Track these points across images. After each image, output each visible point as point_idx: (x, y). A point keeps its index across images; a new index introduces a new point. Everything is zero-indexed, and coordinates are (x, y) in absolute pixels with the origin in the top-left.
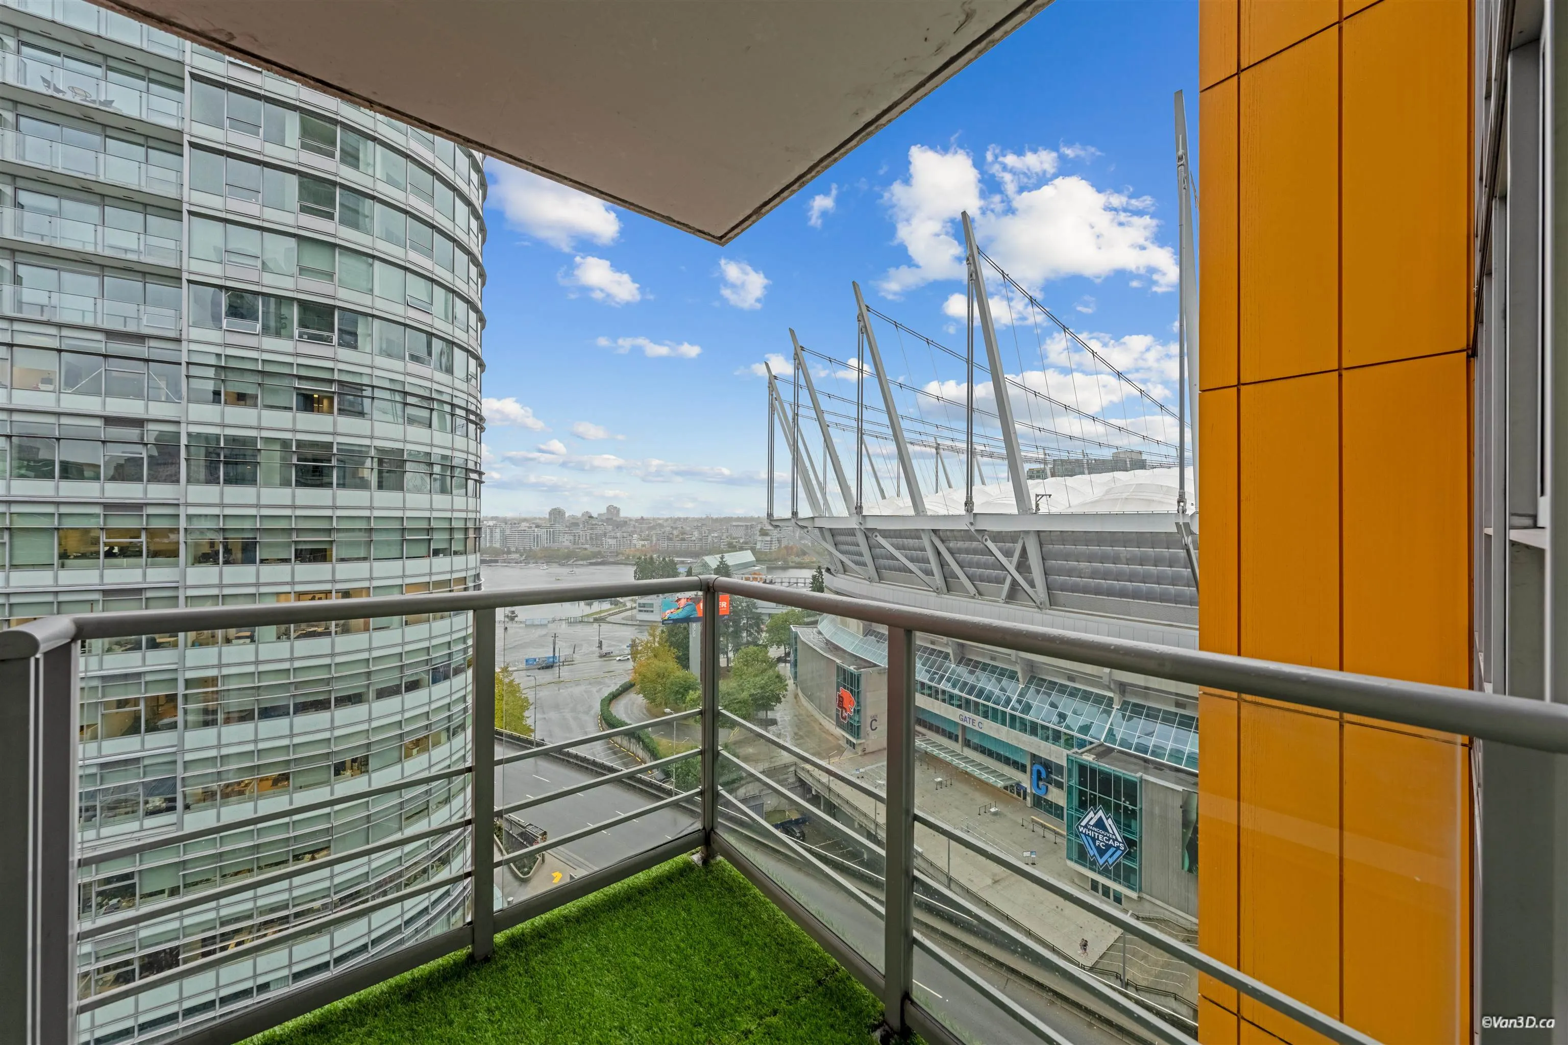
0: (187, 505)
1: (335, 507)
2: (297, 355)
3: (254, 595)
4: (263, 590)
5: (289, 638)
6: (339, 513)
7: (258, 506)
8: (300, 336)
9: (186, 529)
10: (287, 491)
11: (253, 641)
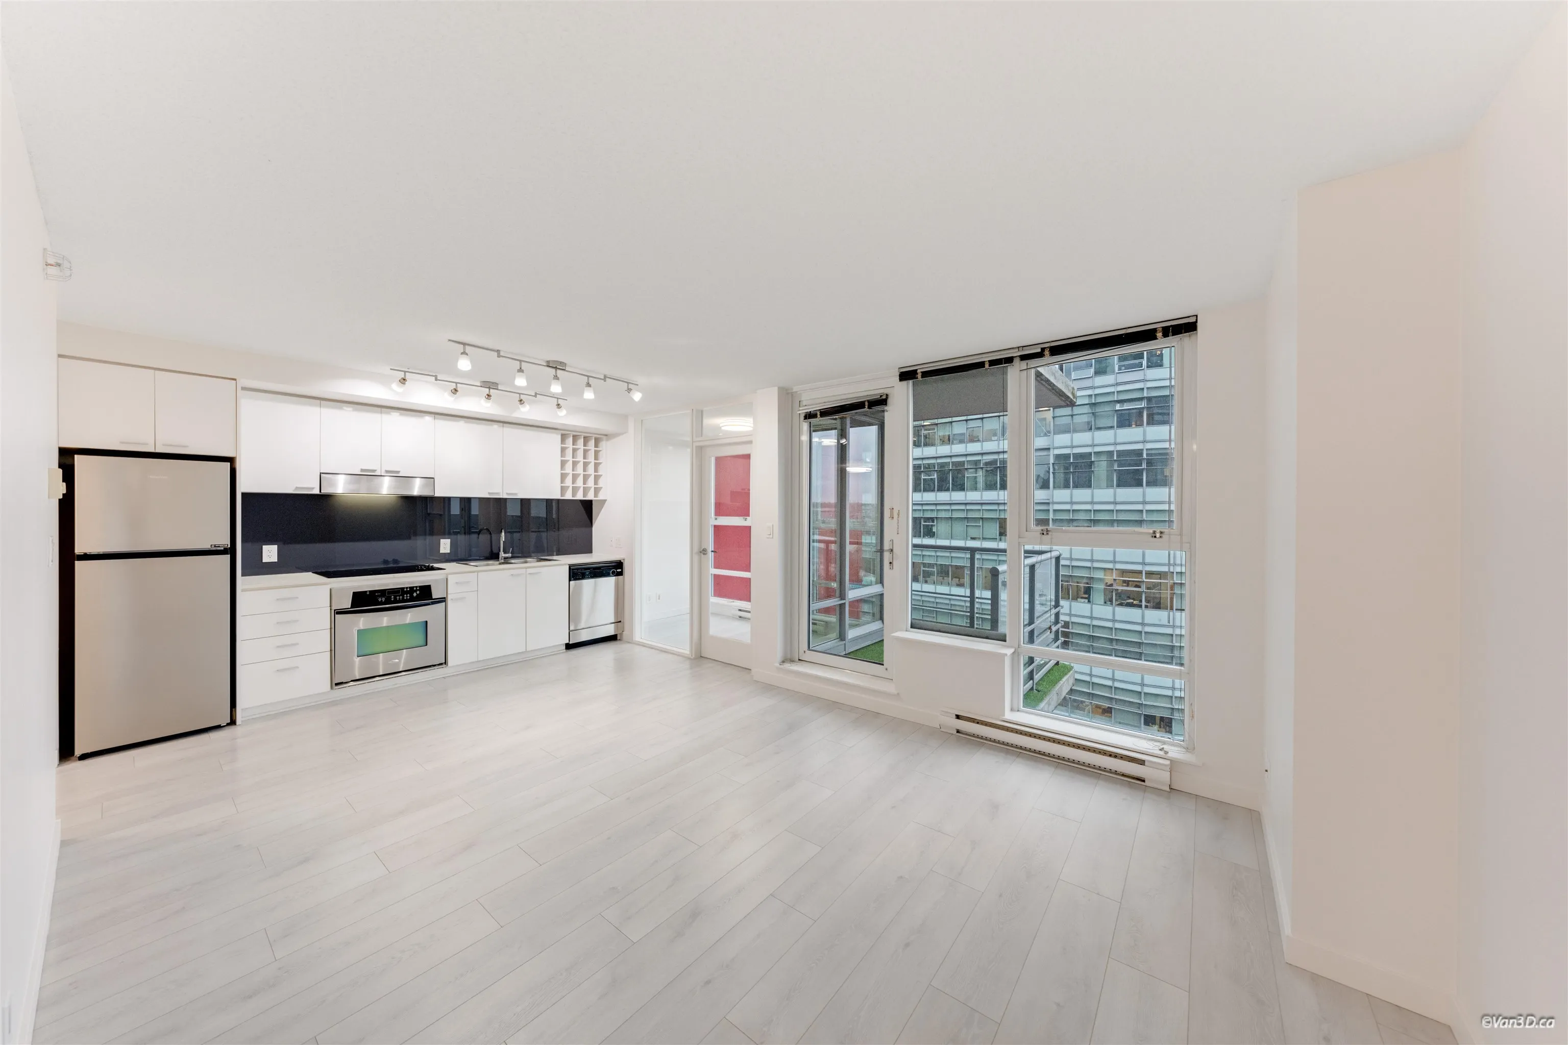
0: (1054, 503)
1: (1144, 503)
2: (1117, 384)
3: (1090, 568)
4: (1096, 565)
5: (1112, 604)
6: (1149, 507)
7: (1092, 503)
8: (1120, 369)
9: (1053, 519)
10: (1111, 491)
11: (1089, 601)
